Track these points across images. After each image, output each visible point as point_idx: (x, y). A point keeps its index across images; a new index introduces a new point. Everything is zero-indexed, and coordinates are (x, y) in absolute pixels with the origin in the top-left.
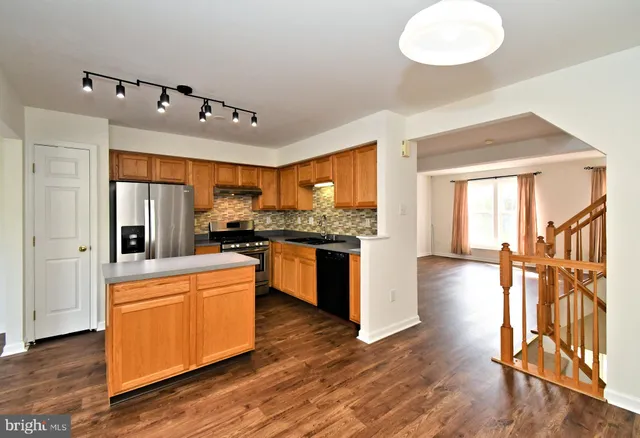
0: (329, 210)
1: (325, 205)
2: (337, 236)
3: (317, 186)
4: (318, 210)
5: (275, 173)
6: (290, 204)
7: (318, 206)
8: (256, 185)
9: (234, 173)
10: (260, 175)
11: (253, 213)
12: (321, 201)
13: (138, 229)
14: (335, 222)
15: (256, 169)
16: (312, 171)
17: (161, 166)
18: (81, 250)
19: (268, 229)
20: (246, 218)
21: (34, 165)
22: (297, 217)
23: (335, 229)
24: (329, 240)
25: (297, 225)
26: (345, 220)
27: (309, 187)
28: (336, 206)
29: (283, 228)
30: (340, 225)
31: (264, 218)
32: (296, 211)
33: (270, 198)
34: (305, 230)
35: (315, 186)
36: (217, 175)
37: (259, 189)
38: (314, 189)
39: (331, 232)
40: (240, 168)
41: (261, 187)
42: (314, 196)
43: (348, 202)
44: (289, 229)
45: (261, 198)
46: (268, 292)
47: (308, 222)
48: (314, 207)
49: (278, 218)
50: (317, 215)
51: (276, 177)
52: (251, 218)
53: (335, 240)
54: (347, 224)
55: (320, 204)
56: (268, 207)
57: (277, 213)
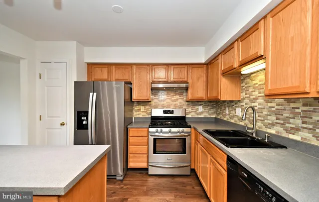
0: (261, 100)
2: (271, 136)
3: (245, 70)
4: (247, 101)
5: (205, 68)
6: (215, 95)
7: (246, 96)
8: (186, 80)
9: (167, 71)
10: (190, 71)
11: (187, 103)
12: (251, 90)
13: (86, 114)
14: (270, 115)
15: (186, 67)
16: (236, 53)
17: (115, 71)
18: (61, 125)
19: (200, 116)
20: (181, 107)
21: (40, 74)
22: (225, 107)
23: (269, 126)
24: (258, 140)
25: (226, 115)
26: (288, 115)
27: (235, 75)
28: (268, 93)
29: (214, 116)
30: (278, 121)
31: (197, 107)
32: (224, 101)
33: (199, 91)
34: (233, 121)
35: (242, 73)
36: (153, 74)
37: (188, 83)
38: (242, 78)
39: (262, 128)
40: (172, 67)
41: (190, 81)
42: (242, 85)
43: (294, 85)
44: (219, 117)
45: (190, 91)
46: (189, 174)
47: (235, 113)
48: (242, 97)
49: (209, 108)
50: (245, 106)
51: (205, 72)
52: (184, 107)
53: (266, 141)
54: (291, 120)
55: (249, 94)
56: (196, 98)
57: (209, 103)
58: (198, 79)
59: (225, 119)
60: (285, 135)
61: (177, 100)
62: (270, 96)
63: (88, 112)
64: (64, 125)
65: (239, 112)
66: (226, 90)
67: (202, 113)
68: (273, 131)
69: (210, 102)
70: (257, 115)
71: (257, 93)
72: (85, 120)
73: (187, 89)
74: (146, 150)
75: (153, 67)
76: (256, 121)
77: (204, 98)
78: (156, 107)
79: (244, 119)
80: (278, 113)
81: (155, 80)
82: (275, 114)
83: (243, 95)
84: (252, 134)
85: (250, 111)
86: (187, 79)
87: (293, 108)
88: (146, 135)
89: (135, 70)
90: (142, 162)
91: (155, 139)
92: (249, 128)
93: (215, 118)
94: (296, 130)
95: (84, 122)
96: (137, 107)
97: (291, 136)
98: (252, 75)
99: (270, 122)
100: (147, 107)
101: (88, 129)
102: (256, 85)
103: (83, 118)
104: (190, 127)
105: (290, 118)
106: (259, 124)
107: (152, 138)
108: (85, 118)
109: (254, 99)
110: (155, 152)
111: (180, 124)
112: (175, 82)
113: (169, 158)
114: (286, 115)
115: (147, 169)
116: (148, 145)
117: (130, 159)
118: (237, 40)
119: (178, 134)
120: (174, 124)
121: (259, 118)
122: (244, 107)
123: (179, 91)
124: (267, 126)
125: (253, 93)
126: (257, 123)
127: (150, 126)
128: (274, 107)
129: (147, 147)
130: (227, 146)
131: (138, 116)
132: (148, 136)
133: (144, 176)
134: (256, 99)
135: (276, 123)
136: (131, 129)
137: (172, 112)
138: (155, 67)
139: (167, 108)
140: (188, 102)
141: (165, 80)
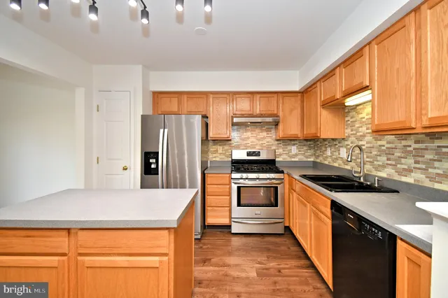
0: (369, 138)
1: (364, 129)
2: (381, 179)
3: (350, 102)
4: (353, 138)
5: (299, 97)
6: (313, 131)
7: (352, 133)
8: (275, 112)
9: (252, 101)
10: (281, 101)
11: (277, 142)
12: (357, 126)
13: (156, 155)
14: (380, 156)
15: (276, 95)
16: (338, 82)
17: (187, 101)
18: (124, 169)
19: (293, 160)
20: (268, 147)
21: (98, 106)
22: (326, 148)
23: (380, 168)
24: (367, 185)
25: (327, 157)
26: (399, 154)
27: (337, 107)
28: (374, 128)
29: (312, 160)
30: (389, 162)
31: (289, 148)
32: (325, 140)
33: (292, 126)
34: (336, 165)
35: (346, 104)
36: (234, 106)
37: (278, 116)
38: (346, 111)
39: (371, 172)
40: (258, 96)
41: (281, 114)
42: (347, 119)
43: (401, 120)
44: (318, 161)
45: (281, 126)
46: (283, 232)
47: (339, 154)
48: (346, 135)
49: (305, 148)
50: (351, 145)
51: (299, 102)
52: (274, 148)
53: (376, 185)
54: (403, 161)
55: (356, 130)
56: (289, 136)
57: (305, 143)
58: (291, 111)
59: (326, 163)
60: (397, 177)
61: (264, 138)
62: (379, 132)
63: (158, 153)
64: (126, 169)
65: (343, 153)
66: (327, 125)
67: (296, 155)
68: (383, 174)
69: (307, 140)
70: (365, 156)
71: (364, 128)
72: (153, 163)
73: (277, 124)
74: (228, 202)
75: (235, 97)
76: (364, 164)
77: (299, 136)
78: (238, 147)
79: (349, 160)
80: (389, 152)
81: (237, 113)
82: (386, 154)
83: (348, 131)
84: (360, 179)
85: (357, 151)
86: (277, 111)
87: (404, 146)
88: (228, 183)
89: (211, 100)
90: (223, 217)
91: (239, 188)
92: (356, 172)
93: (314, 162)
94: (409, 171)
95: (153, 166)
96: (214, 147)
97: (404, 179)
98: (358, 108)
99: (381, 163)
100: (226, 147)
101: (158, 174)
102: (363, 120)
103: (151, 161)
104: (282, 172)
105: (402, 157)
106: (368, 167)
107: (235, 187)
108: (154, 161)
109: (361, 136)
110: (239, 204)
111: (270, 168)
112: (261, 116)
113: (257, 213)
114: (398, 154)
115: (229, 227)
116: (230, 195)
117: (208, 214)
118: (339, 66)
119: (268, 181)
120: (263, 169)
121: (368, 159)
122: (349, 147)
123: (266, 127)
124: (377, 169)
125: (360, 129)
126: (366, 166)
127: (232, 171)
128: (384, 146)
129: (228, 197)
130: (331, 191)
131: (214, 159)
132: (230, 184)
133: (227, 235)
134: (364, 136)
135: (387, 164)
136: (209, 175)
137: (258, 154)
138: (237, 96)
139: (251, 148)
140: (278, 140)
141: (250, 113)
